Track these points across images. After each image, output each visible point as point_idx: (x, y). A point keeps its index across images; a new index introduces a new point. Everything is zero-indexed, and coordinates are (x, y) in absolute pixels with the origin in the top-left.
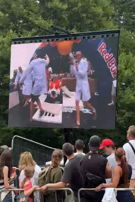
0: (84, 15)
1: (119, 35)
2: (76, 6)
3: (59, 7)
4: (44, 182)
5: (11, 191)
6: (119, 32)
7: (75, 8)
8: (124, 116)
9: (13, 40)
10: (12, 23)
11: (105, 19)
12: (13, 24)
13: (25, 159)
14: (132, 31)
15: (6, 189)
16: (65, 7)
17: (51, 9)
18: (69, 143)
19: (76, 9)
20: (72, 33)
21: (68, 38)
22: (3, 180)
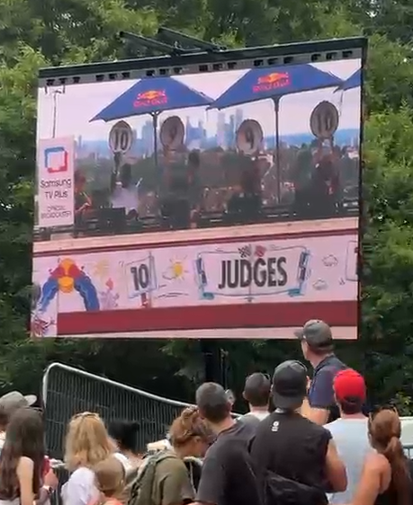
1: (365, 53)
4: (132, 502)
6: (364, 43)
8: (379, 302)
9: (43, 74)
10: (39, 21)
12: (41, 25)
13: (86, 434)
14: (405, 40)
18: (214, 384)
20: (221, 48)
21: (210, 65)
22: (18, 499)
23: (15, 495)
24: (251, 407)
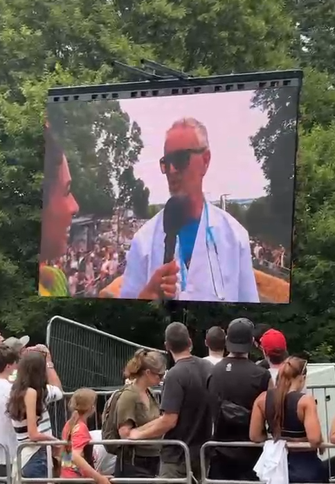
0: (224, 34)
1: (301, 82)
2: (208, 11)
3: (167, 14)
5: (46, 445)
6: (300, 75)
7: (205, 15)
8: (314, 270)
9: (52, 92)
10: (50, 52)
11: (271, 44)
12: (51, 56)
15: (32, 441)
16: (181, 13)
17: (148, 17)
19: (206, 17)
20: (189, 76)
21: (180, 90)
22: (25, 420)
23: (22, 417)
24: (210, 352)
